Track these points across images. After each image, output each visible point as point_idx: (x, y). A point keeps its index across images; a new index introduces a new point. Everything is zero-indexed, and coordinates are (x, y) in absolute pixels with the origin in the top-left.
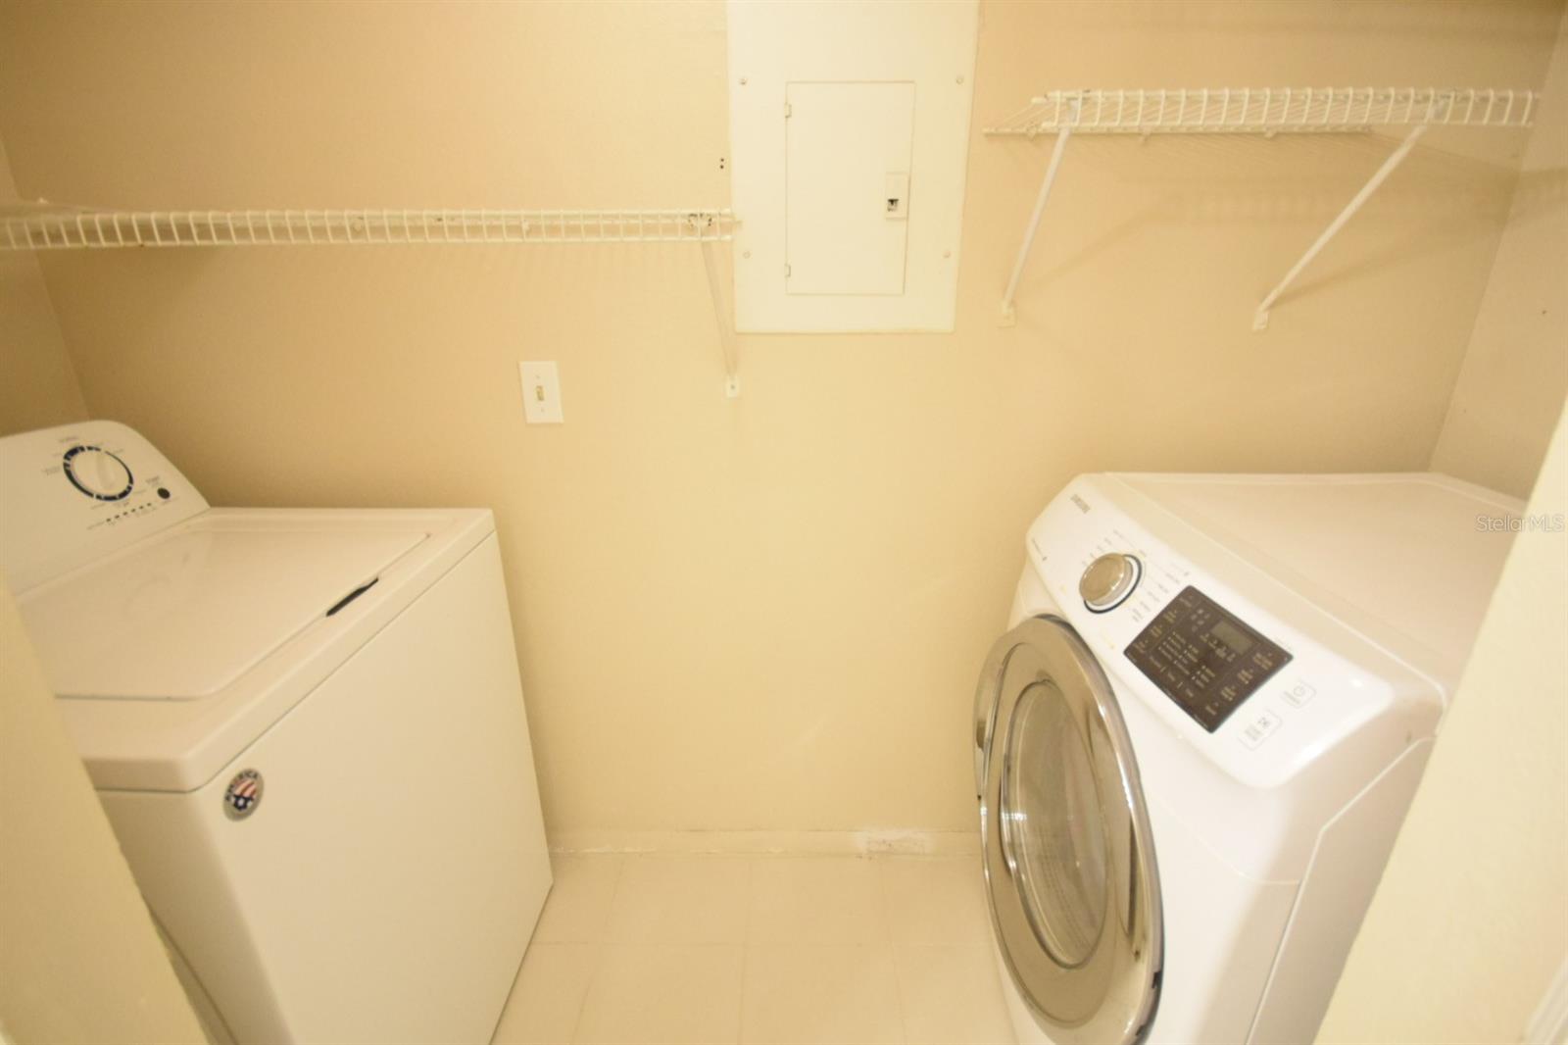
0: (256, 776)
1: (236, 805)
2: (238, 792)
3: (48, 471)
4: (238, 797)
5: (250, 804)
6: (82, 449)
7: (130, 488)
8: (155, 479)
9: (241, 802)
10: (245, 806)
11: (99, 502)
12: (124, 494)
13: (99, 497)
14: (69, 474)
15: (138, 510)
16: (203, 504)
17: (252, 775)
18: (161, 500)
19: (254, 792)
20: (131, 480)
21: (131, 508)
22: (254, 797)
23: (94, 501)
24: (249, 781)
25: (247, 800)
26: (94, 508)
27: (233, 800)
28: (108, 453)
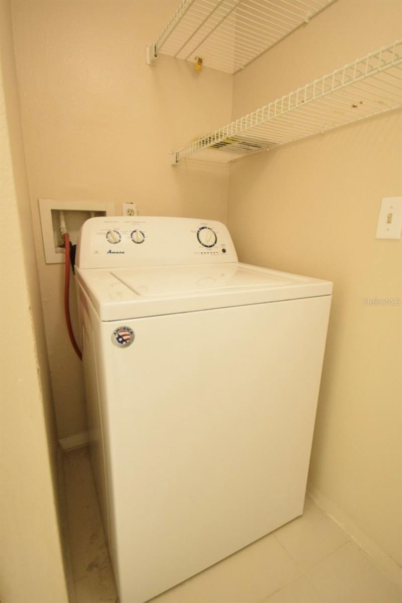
0: (132, 333)
1: (118, 339)
2: (121, 334)
3: (192, 231)
4: (120, 337)
5: (124, 343)
6: (206, 228)
7: (214, 245)
8: (224, 245)
9: (120, 340)
10: (121, 342)
11: (202, 246)
12: (211, 246)
13: (203, 244)
14: (198, 234)
15: (213, 253)
16: (236, 259)
17: (130, 331)
18: (222, 253)
19: (128, 339)
20: (215, 242)
21: (211, 252)
22: (128, 341)
23: (201, 245)
24: (127, 333)
25: (124, 340)
26: (200, 247)
27: (117, 336)
28: (213, 232)
